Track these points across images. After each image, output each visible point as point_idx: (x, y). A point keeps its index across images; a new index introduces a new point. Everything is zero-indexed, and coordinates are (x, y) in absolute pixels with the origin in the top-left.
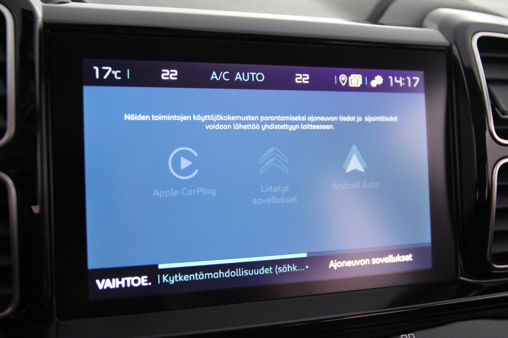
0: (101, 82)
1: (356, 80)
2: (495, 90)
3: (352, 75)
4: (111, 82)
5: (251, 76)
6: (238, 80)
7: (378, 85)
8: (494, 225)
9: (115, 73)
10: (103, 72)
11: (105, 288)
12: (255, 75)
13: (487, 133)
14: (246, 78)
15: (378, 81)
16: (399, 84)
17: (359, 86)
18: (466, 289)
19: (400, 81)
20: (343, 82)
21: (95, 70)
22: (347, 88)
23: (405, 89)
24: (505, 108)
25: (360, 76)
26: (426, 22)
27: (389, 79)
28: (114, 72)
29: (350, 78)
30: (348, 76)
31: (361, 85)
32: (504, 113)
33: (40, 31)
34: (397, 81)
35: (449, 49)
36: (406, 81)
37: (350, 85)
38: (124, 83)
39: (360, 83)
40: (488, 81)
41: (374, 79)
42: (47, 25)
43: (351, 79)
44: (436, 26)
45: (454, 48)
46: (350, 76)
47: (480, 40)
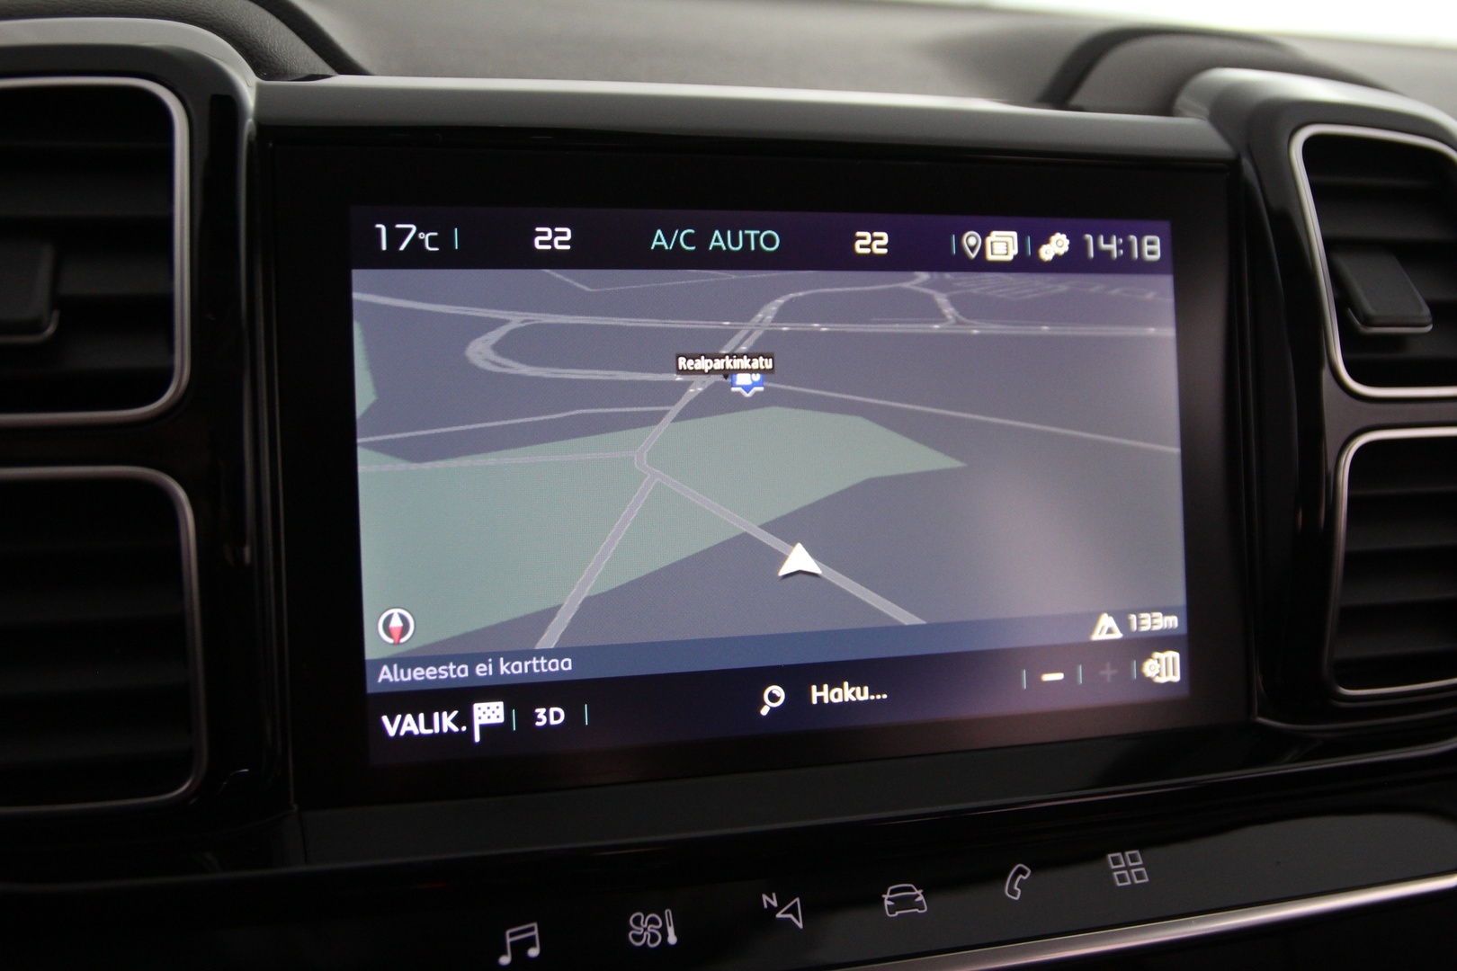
0: (393, 260)
1: (1003, 245)
2: (1345, 264)
3: (994, 233)
4: (417, 258)
5: (746, 238)
6: (717, 249)
7: (1056, 257)
8: (1339, 593)
9: (425, 237)
10: (395, 237)
11: (402, 733)
12: (757, 237)
13: (1326, 374)
14: (735, 243)
15: (1057, 245)
16: (1109, 253)
17: (1010, 258)
18: (1272, 747)
19: (1113, 247)
20: (972, 249)
21: (379, 230)
22: (982, 264)
23: (1129, 265)
24: (1369, 308)
25: (1015, 234)
26: (1183, 100)
27: (1085, 243)
28: (421, 236)
29: (989, 240)
30: (984, 235)
31: (1015, 257)
32: (1368, 321)
33: (250, 145)
34: (1103, 246)
35: (1233, 166)
36: (1126, 246)
37: (990, 257)
38: (445, 259)
39: (1014, 251)
40: (1328, 243)
41: (1047, 242)
42: (263, 127)
43: (992, 243)
44: (1205, 110)
45: (1246, 162)
46: (988, 235)
47: (1311, 145)
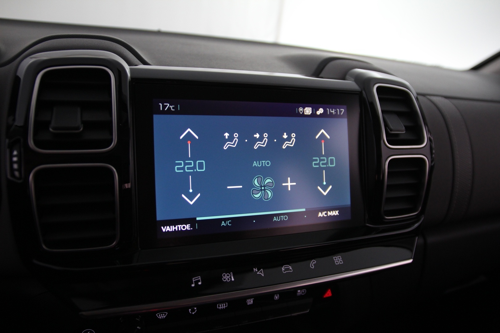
0: (164, 112)
1: (308, 111)
2: (386, 117)
3: (306, 108)
4: (169, 112)
7: (320, 114)
8: (386, 194)
9: (171, 107)
10: (164, 107)
11: (166, 231)
13: (382, 141)
15: (320, 111)
16: (332, 113)
17: (310, 114)
18: (370, 231)
19: (333, 111)
20: (301, 112)
21: (160, 105)
22: (303, 115)
23: (336, 116)
24: (392, 127)
25: (311, 108)
26: (347, 77)
27: (327, 110)
28: (170, 106)
29: (305, 109)
30: (304, 108)
31: (311, 114)
32: (391, 130)
33: (129, 82)
34: (331, 111)
35: (361, 93)
36: (336, 111)
37: (305, 114)
38: (176, 113)
39: (311, 112)
40: (382, 111)
41: (318, 110)
42: (132, 79)
43: (306, 110)
44: (353, 80)
45: (363, 92)
46: (305, 108)
47: (378, 88)
